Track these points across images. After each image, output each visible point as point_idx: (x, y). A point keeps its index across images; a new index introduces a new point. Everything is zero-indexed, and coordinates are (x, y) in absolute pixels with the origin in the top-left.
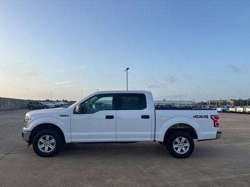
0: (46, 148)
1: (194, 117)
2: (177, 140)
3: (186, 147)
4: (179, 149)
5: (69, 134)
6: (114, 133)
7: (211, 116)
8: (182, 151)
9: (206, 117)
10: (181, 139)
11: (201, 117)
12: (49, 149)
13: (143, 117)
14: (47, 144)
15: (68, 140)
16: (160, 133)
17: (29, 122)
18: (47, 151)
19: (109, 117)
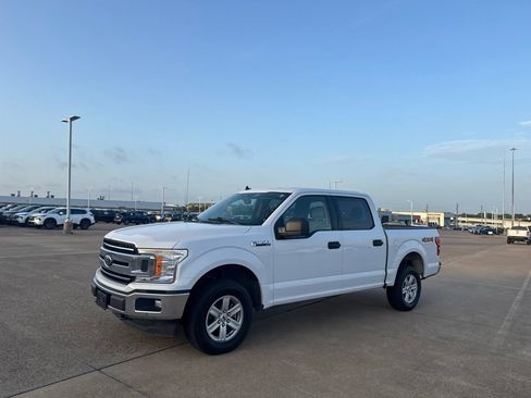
0: (223, 330)
1: (424, 240)
2: (406, 280)
3: (413, 291)
5: (271, 287)
7: (436, 238)
8: (409, 297)
10: (409, 279)
11: (428, 240)
13: (377, 243)
15: (267, 302)
16: (393, 271)
17: (179, 266)
18: (223, 337)
19: (334, 245)
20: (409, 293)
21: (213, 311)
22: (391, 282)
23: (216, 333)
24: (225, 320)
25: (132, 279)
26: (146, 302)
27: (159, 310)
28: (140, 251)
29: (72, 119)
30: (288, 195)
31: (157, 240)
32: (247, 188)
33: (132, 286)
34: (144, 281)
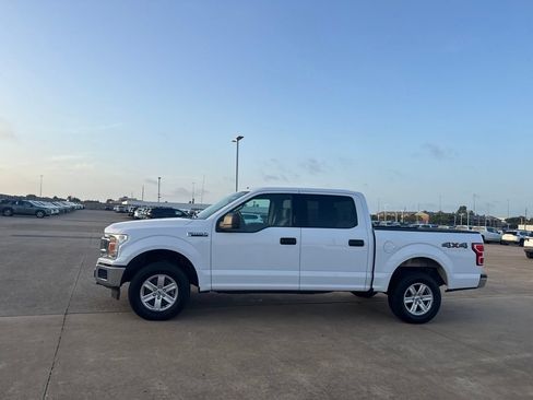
0: (158, 302)
1: (444, 245)
2: (411, 289)
3: (426, 303)
4: (414, 307)
5: (208, 272)
6: (296, 273)
7: (473, 244)
8: (419, 309)
9: (464, 246)
10: (417, 288)
11: (455, 245)
12: (164, 303)
13: (354, 243)
14: (159, 294)
15: (204, 285)
16: (383, 275)
17: (120, 247)
18: (157, 306)
19: (288, 241)
20: (417, 304)
21: (148, 285)
22: (382, 285)
27: (107, 278)
30: (246, 193)
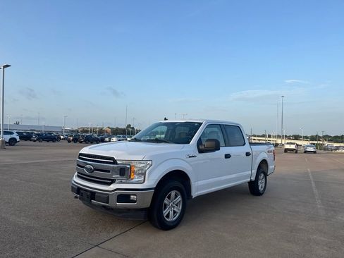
2: (260, 177)
5: (197, 183)
7: (273, 150)
13: (248, 154)
15: (195, 194)
16: (254, 171)
17: (147, 172)
18: (172, 218)
19: (227, 156)
20: (261, 185)
21: (166, 201)
22: (253, 179)
23: (168, 216)
24: (172, 208)
25: (113, 181)
26: (124, 197)
27: (135, 202)
28: (118, 162)
29: (5, 67)
30: (201, 124)
31: (130, 154)
32: (165, 119)
33: (113, 187)
34: (121, 182)
